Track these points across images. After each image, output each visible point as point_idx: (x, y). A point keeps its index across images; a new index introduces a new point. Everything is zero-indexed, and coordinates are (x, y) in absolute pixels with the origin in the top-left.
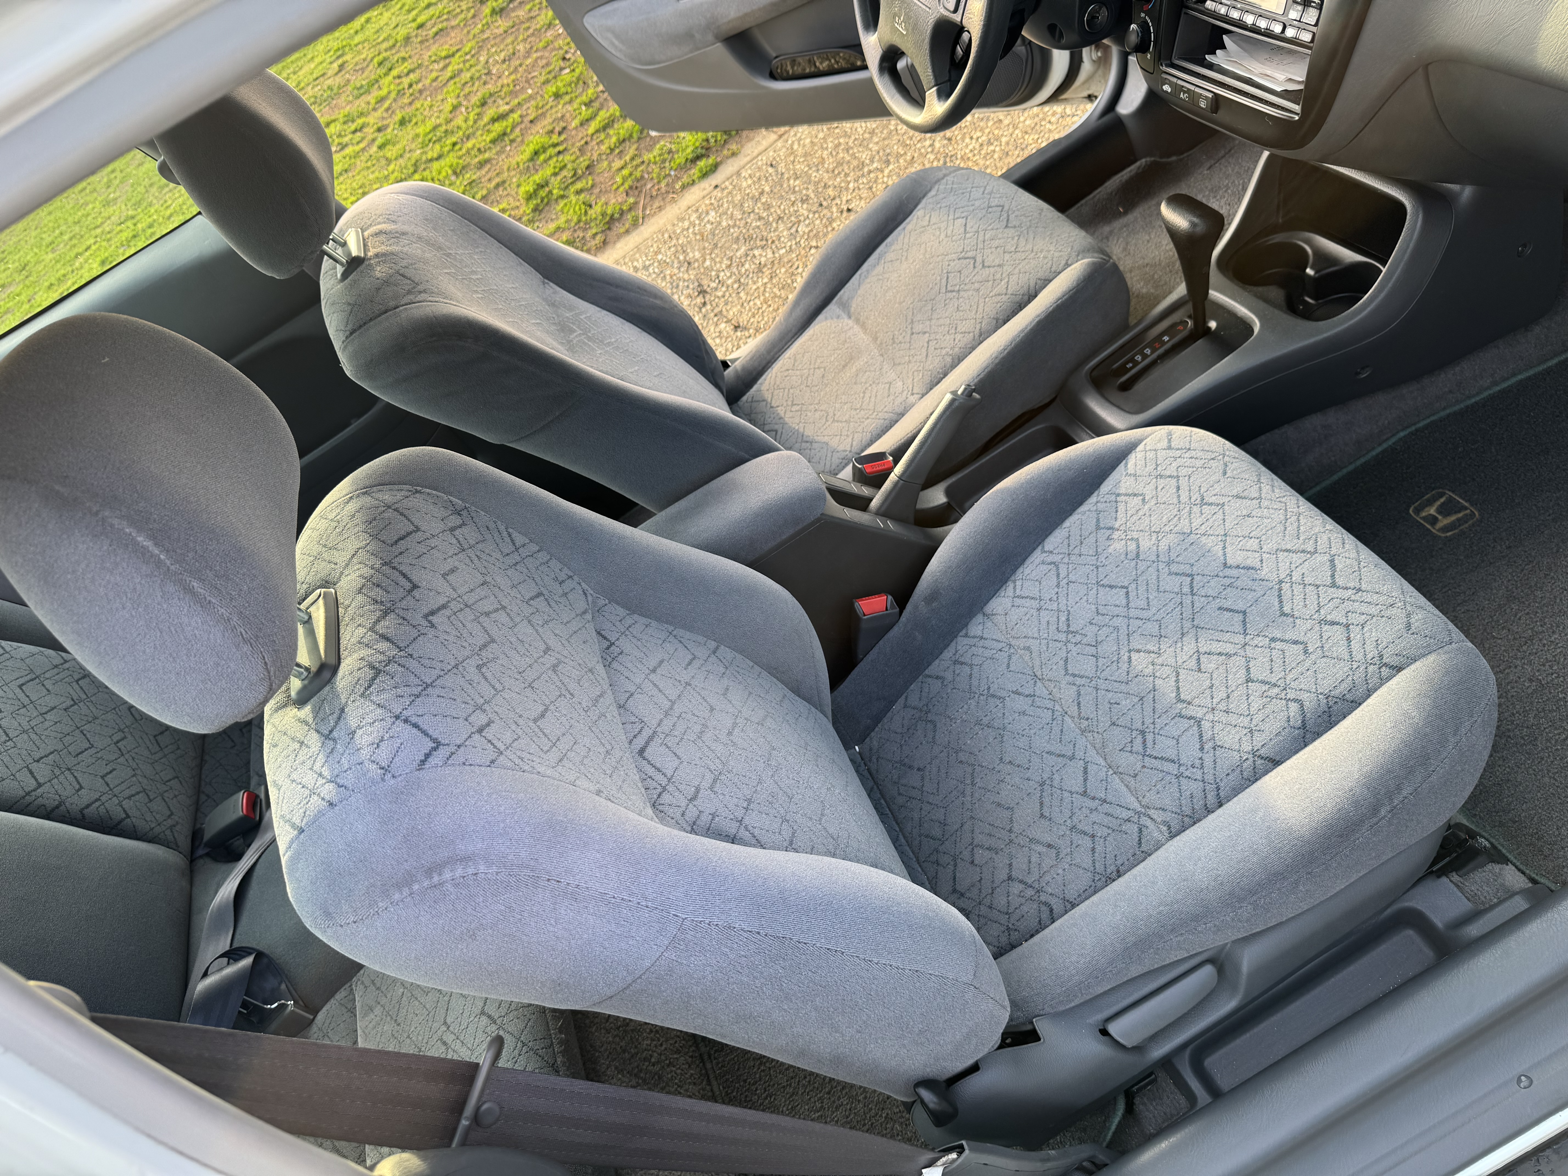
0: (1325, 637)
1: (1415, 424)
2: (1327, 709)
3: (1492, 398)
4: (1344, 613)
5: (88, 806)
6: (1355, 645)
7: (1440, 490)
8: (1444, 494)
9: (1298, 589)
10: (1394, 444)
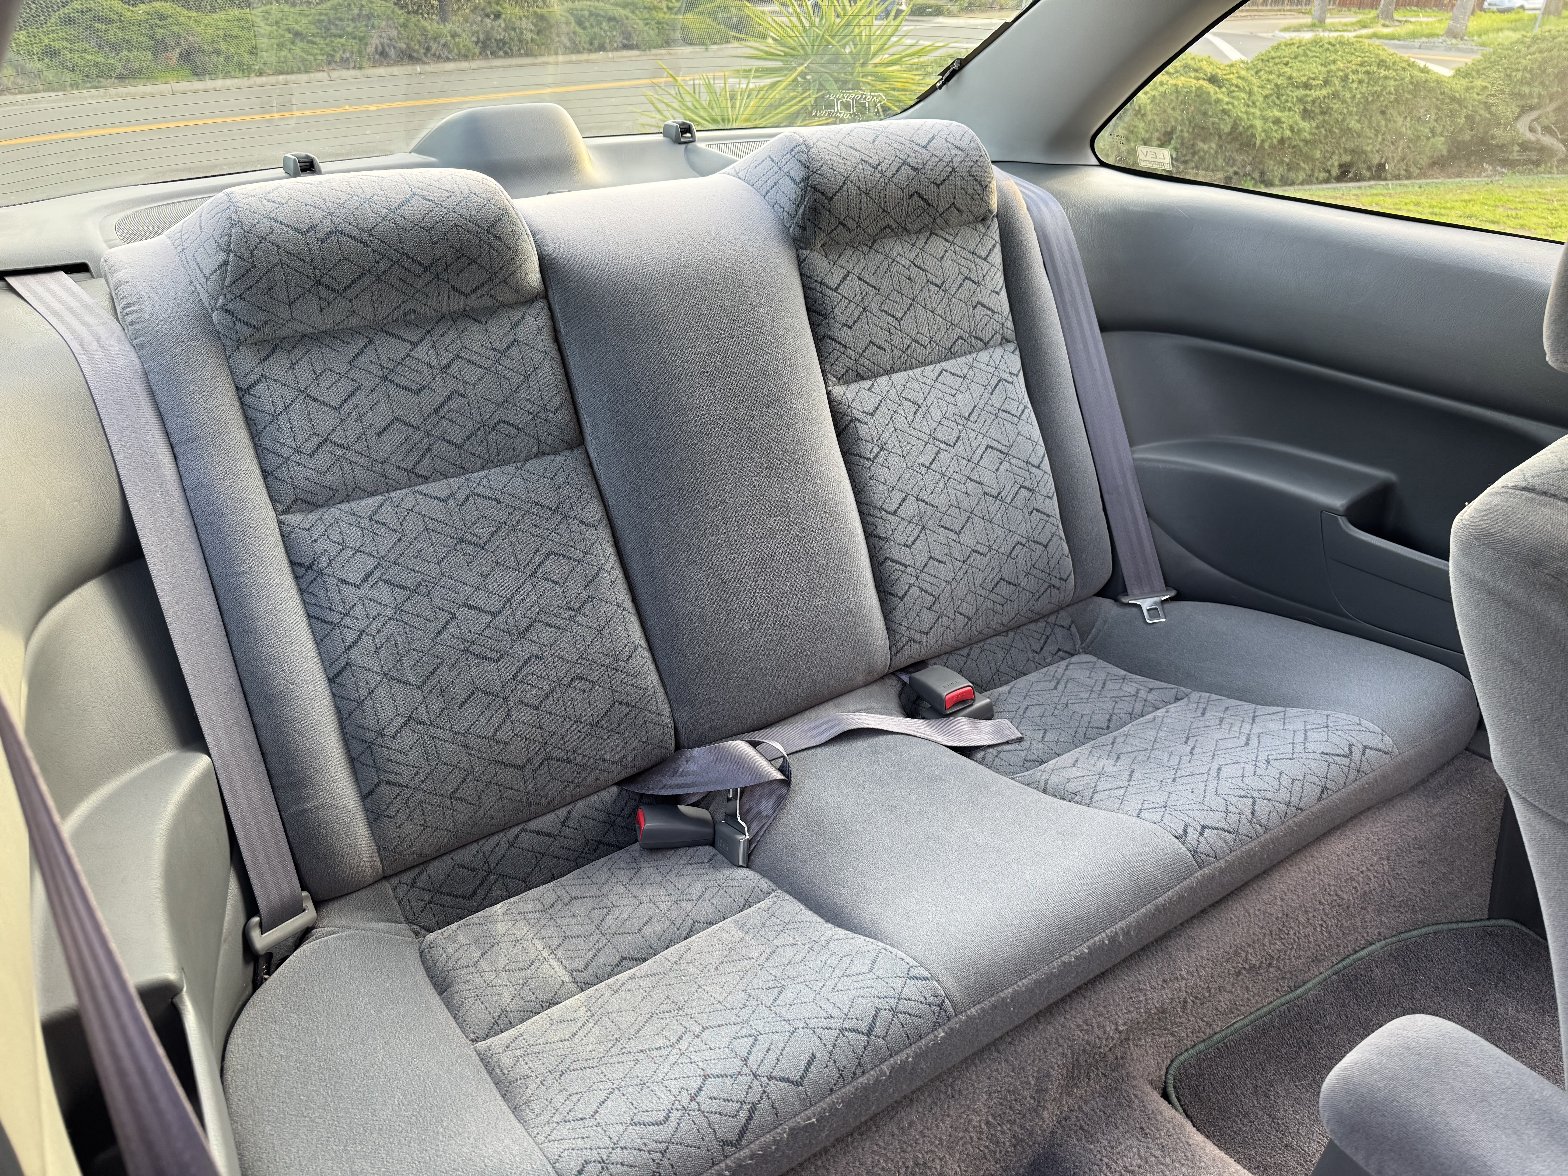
5: (893, 561)
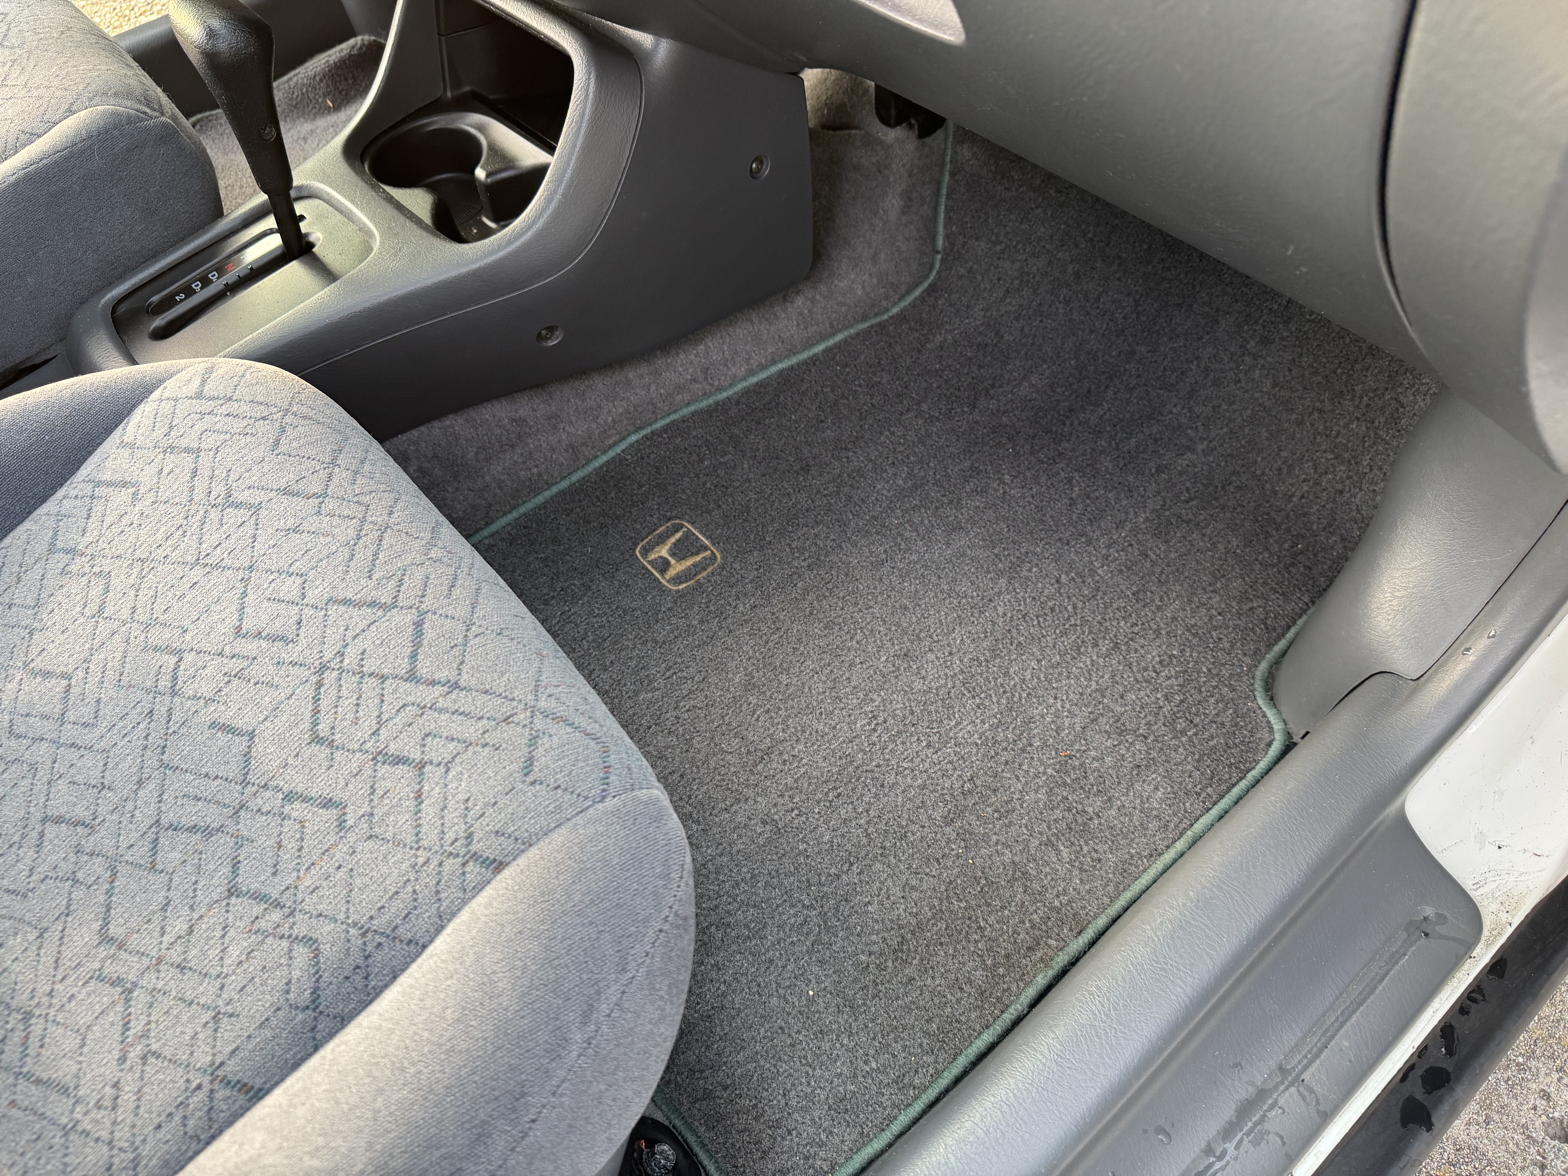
0: (380, 792)
1: (650, 425)
2: (360, 961)
3: (747, 392)
4: (419, 736)
6: (429, 809)
7: (677, 521)
8: (682, 526)
9: (349, 683)
10: (623, 451)
